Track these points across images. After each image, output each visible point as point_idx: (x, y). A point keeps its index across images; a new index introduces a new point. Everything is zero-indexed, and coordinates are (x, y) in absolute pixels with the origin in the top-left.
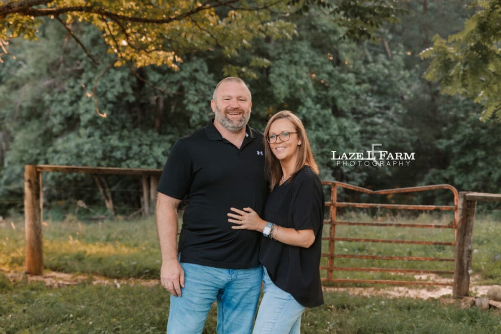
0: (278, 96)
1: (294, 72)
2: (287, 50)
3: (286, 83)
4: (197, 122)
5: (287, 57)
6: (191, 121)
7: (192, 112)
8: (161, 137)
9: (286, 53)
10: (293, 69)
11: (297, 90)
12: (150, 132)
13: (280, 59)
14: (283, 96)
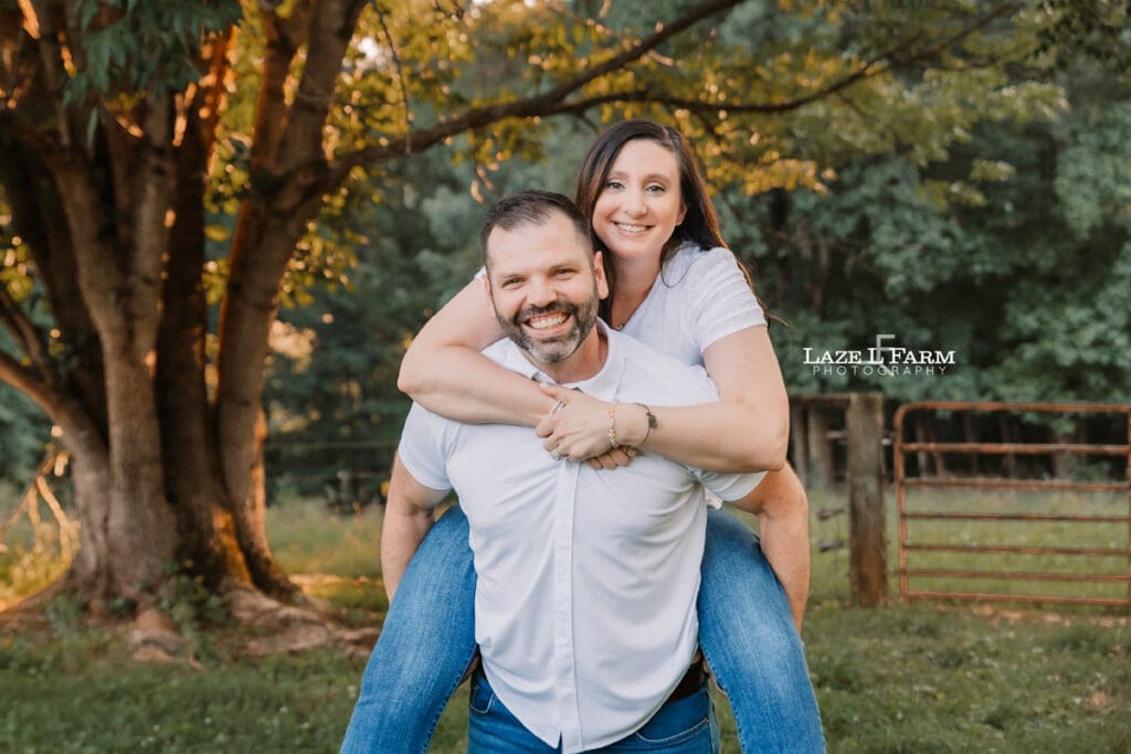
0: (1074, 225)
1: (1110, 170)
2: (1092, 124)
3: (1094, 195)
4: (900, 290)
5: (1093, 139)
6: (887, 289)
7: (888, 271)
8: (827, 325)
9: (1091, 131)
10: (1108, 163)
11: (1117, 209)
12: (802, 316)
13: (1077, 143)
14: (1086, 225)
